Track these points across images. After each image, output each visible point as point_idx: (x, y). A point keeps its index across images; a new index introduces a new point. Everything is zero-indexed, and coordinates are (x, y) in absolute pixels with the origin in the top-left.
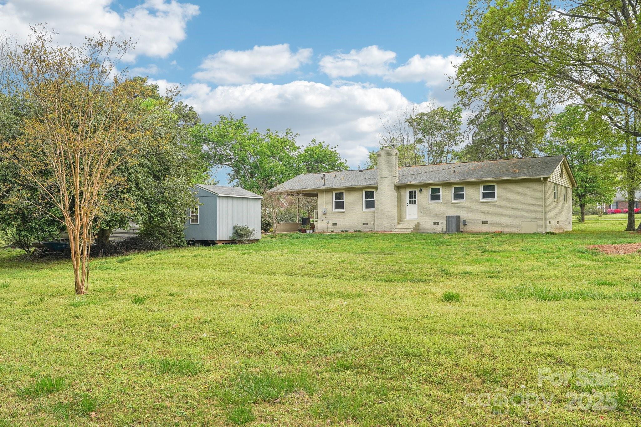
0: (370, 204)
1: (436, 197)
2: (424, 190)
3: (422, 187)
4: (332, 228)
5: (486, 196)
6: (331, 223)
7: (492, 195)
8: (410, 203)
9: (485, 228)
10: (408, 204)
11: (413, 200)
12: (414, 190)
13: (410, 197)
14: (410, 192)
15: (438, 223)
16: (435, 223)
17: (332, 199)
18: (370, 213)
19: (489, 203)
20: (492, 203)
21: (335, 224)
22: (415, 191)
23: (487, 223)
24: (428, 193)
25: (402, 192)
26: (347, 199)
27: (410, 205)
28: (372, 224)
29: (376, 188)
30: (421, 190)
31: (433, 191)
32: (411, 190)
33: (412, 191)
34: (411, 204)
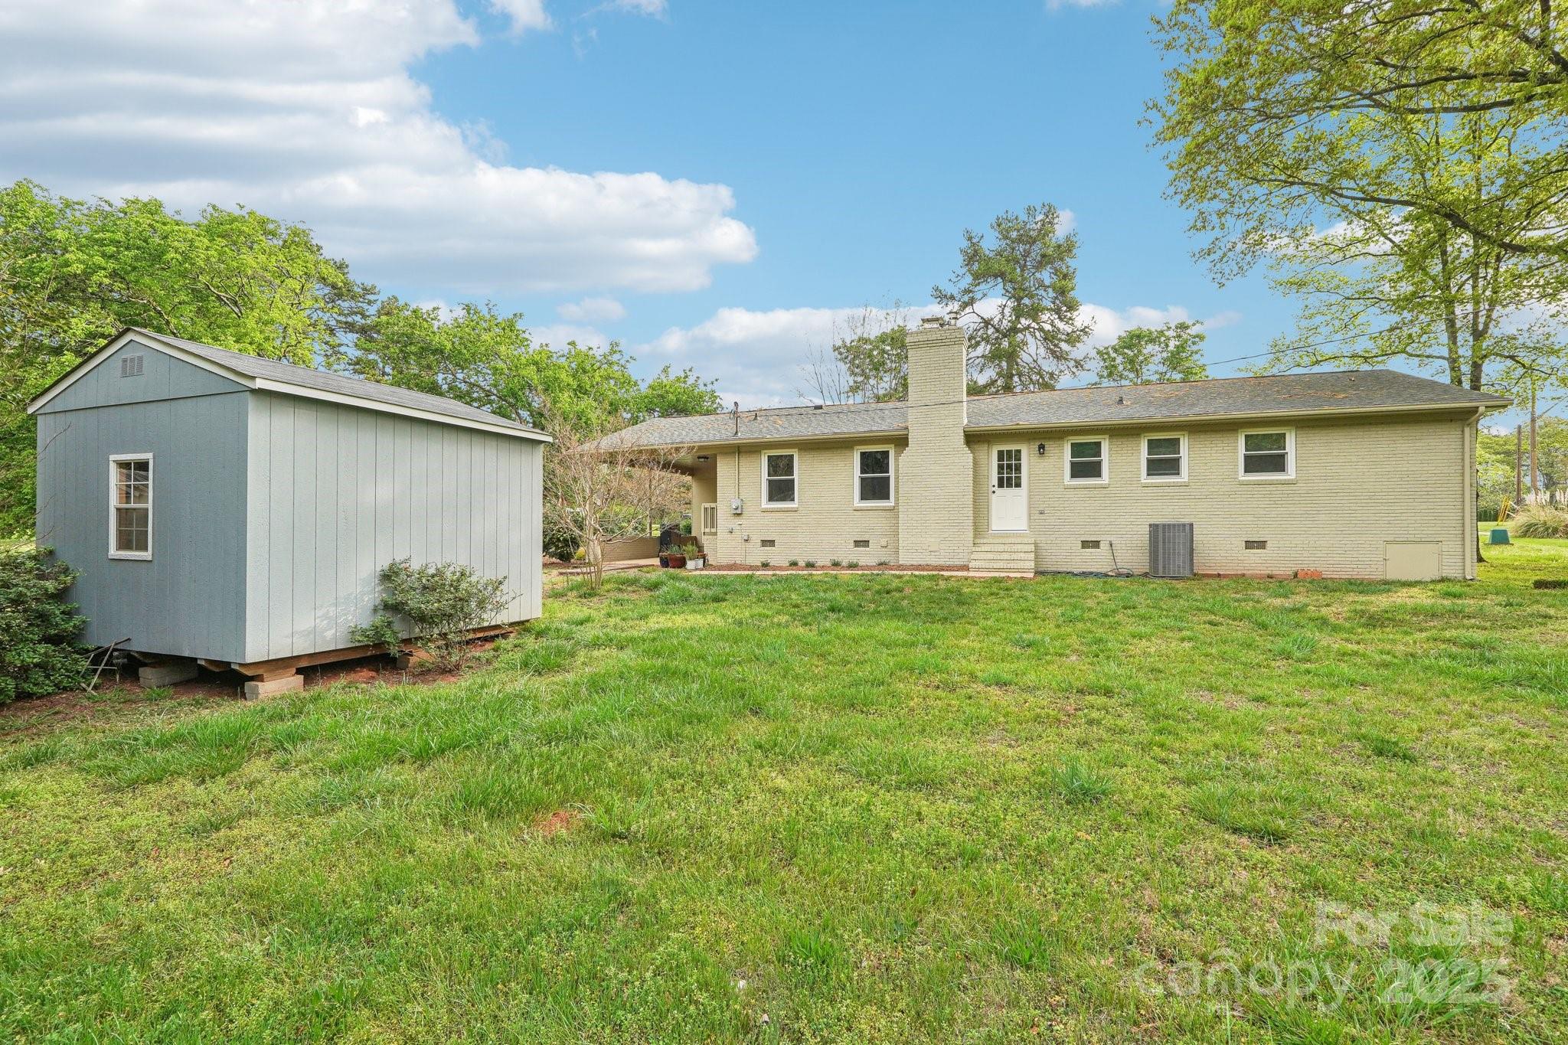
0: (875, 488)
1: (1086, 467)
2: (1050, 446)
3: (1043, 437)
4: (758, 554)
5: (1253, 464)
6: (756, 540)
7: (1277, 464)
8: (1001, 485)
9: (1254, 562)
10: (996, 489)
11: (1009, 476)
12: (1013, 447)
13: (1001, 467)
14: (1001, 454)
15: (1096, 544)
16: (1085, 544)
17: (759, 472)
18: (876, 513)
19: (1271, 488)
20: (1280, 487)
21: (768, 543)
22: (1019, 451)
23: (1262, 545)
24: (1063, 455)
25: (982, 449)
26: (803, 471)
27: (999, 491)
28: (885, 544)
29: (901, 442)
30: (1042, 447)
31: (1077, 450)
32: (1005, 448)
33: (1009, 452)
34: (1006, 491)
